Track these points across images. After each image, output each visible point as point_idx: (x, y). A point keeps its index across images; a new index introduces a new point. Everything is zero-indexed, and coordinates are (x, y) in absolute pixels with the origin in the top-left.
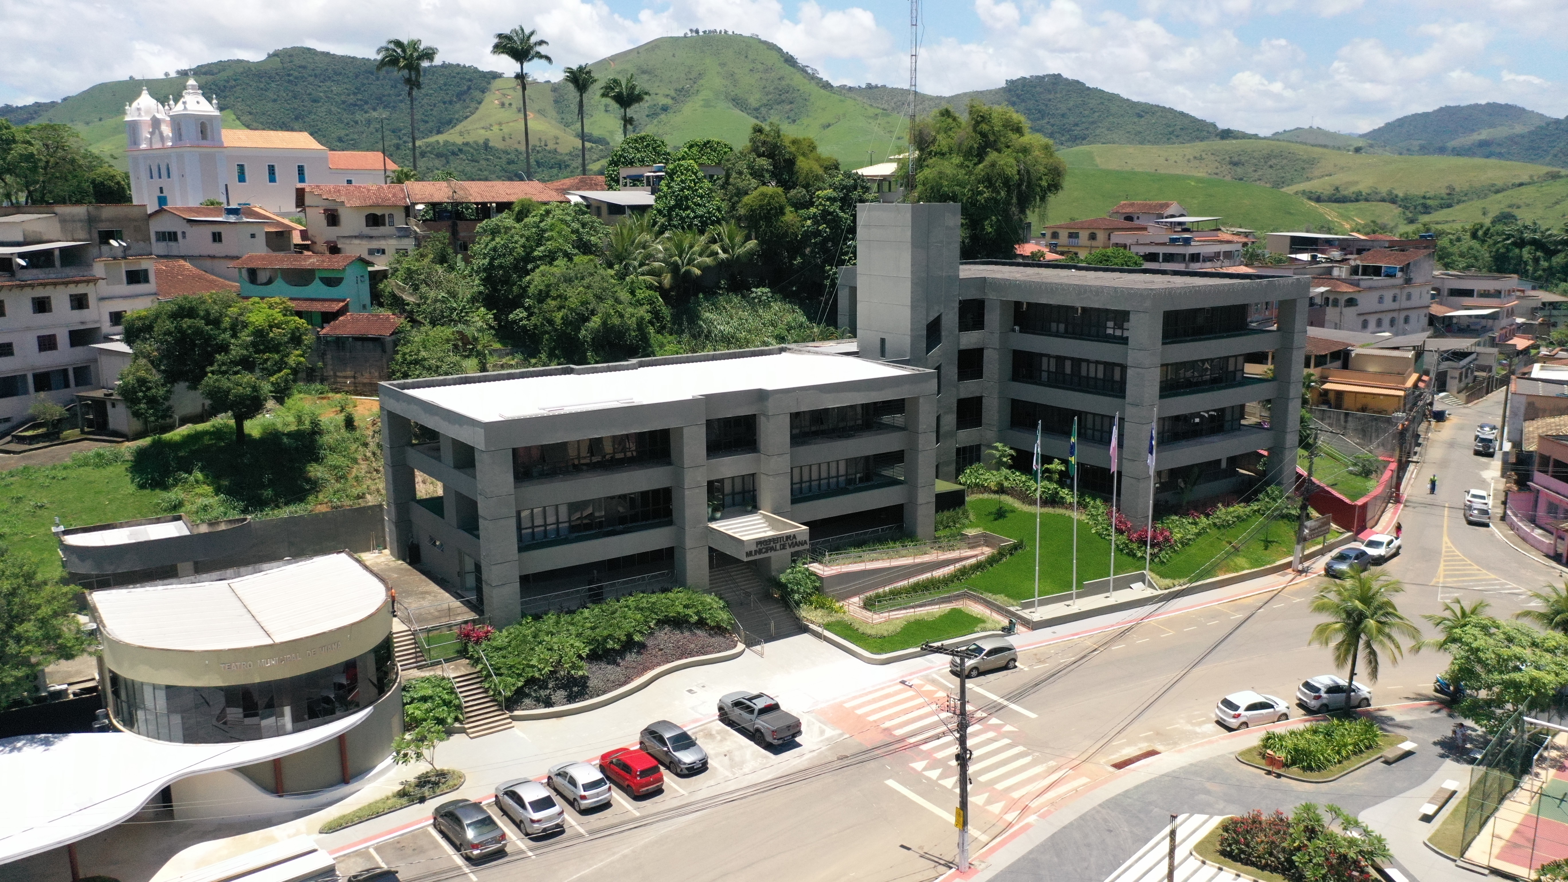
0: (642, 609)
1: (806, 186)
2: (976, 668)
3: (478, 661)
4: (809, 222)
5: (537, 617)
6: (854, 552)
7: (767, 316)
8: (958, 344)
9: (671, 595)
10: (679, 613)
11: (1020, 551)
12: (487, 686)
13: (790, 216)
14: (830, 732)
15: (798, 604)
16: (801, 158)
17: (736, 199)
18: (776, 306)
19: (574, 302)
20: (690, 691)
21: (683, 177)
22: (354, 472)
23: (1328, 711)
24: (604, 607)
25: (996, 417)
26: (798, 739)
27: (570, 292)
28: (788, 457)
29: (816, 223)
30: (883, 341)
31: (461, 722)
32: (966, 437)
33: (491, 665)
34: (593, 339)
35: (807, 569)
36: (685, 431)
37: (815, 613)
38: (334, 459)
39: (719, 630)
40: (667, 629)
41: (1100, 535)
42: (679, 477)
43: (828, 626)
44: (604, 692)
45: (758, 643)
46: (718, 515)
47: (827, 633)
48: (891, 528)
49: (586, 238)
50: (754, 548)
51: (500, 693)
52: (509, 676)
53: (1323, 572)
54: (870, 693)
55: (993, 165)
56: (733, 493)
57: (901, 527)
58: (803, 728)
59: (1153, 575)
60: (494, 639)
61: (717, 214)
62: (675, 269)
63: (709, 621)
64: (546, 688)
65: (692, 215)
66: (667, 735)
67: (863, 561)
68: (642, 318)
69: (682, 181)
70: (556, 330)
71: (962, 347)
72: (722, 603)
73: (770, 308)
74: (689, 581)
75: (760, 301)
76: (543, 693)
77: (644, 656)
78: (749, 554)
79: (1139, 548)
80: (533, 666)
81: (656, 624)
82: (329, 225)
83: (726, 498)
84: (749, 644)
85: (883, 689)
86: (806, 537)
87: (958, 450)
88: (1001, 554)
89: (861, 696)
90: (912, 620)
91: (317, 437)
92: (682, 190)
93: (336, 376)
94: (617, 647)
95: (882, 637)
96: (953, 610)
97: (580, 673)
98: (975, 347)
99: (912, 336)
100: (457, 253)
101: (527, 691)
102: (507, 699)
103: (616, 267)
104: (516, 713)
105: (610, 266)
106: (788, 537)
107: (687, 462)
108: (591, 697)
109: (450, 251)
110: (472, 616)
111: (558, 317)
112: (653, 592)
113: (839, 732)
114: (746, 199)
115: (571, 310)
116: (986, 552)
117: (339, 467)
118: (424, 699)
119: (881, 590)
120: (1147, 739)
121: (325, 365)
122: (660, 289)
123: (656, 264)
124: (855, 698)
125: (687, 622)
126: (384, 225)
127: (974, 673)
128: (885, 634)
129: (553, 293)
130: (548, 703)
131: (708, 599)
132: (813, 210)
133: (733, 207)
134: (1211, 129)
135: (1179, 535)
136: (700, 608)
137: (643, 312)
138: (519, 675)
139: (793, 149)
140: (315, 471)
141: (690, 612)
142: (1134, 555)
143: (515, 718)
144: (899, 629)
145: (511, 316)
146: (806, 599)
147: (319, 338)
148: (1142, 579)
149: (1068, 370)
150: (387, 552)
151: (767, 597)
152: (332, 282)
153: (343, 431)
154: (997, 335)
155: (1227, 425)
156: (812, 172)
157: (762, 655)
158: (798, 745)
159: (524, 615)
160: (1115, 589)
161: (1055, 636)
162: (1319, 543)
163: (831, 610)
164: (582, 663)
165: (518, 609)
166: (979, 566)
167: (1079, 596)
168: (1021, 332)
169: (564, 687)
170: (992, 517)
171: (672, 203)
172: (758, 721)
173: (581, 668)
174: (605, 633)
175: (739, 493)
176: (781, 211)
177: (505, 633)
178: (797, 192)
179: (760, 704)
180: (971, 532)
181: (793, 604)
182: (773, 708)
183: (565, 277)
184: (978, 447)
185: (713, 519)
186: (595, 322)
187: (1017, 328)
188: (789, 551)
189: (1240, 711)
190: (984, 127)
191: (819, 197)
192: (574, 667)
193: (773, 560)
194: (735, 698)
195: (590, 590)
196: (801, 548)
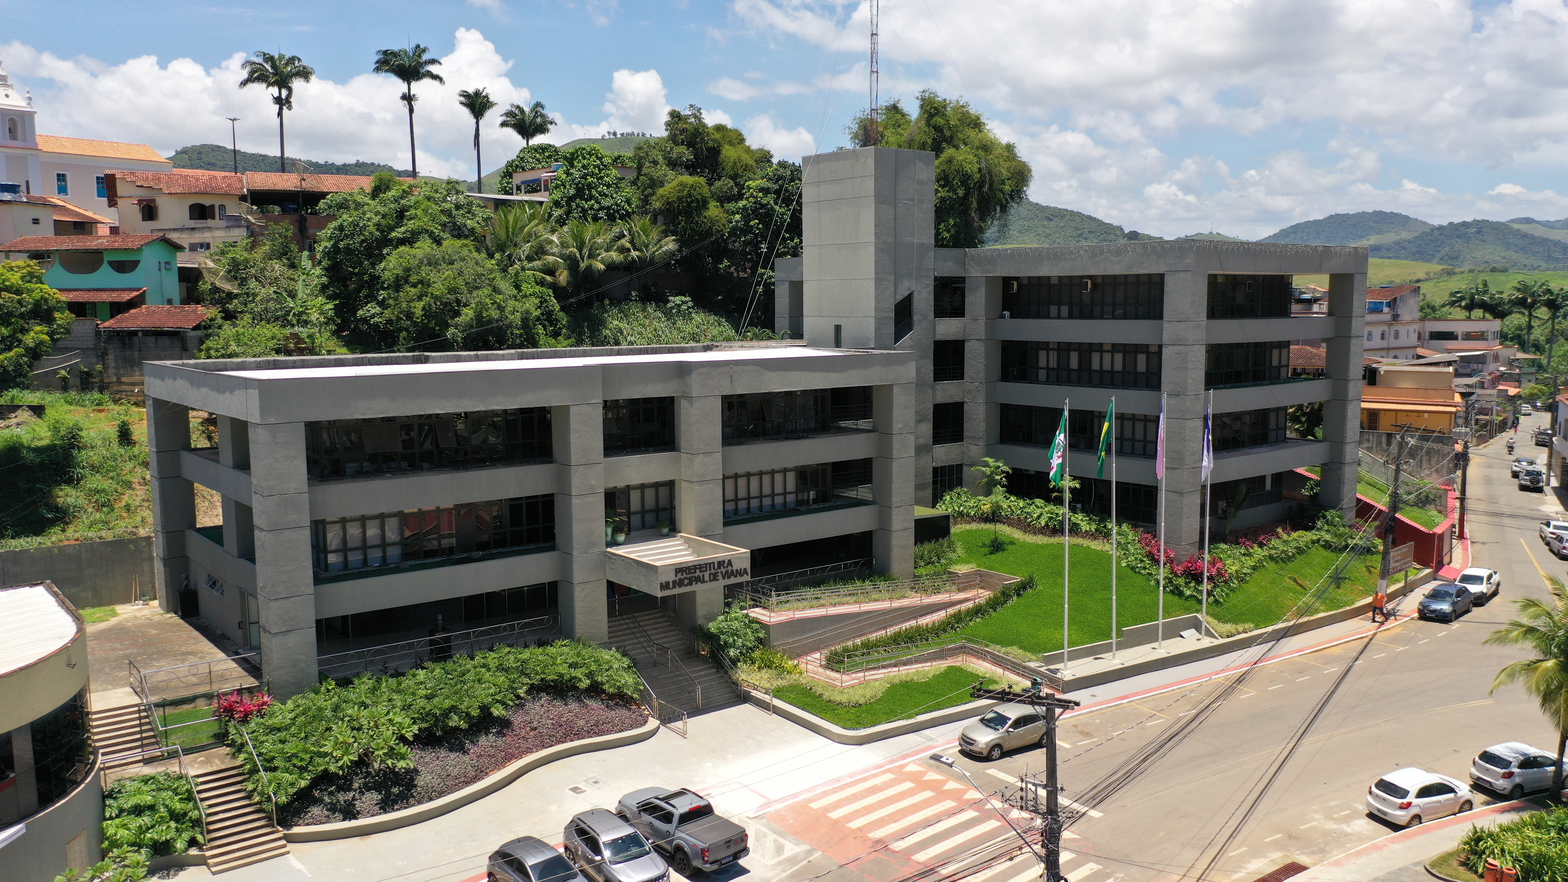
0: (506, 670)
1: (734, 177)
2: (998, 746)
3: (240, 748)
4: (738, 217)
5: (345, 683)
6: (810, 592)
7: (689, 328)
8: (934, 335)
9: (550, 650)
10: (561, 675)
11: (1030, 591)
12: (250, 787)
13: (714, 210)
14: (791, 849)
15: (734, 662)
16: (727, 147)
17: (649, 191)
18: (698, 317)
19: (438, 288)
20: (575, 790)
21: (585, 162)
22: (126, 498)
23: (1524, 795)
24: (449, 665)
25: (982, 427)
26: (742, 862)
27: (433, 277)
28: (718, 457)
29: (747, 219)
30: (838, 328)
31: (200, 846)
32: (945, 454)
33: (260, 755)
34: (464, 339)
35: (747, 616)
36: (573, 411)
37: (759, 676)
38: (95, 481)
39: (621, 699)
40: (545, 698)
41: (1133, 569)
42: (563, 480)
43: (778, 693)
44: (441, 794)
45: (678, 718)
46: (621, 538)
47: (777, 702)
48: (856, 564)
49: (460, 221)
50: (671, 577)
51: (269, 799)
52: (287, 770)
53: (1416, 615)
54: (847, 786)
55: (950, 161)
56: (643, 512)
57: (868, 564)
58: (750, 844)
59: (1210, 619)
60: (272, 715)
61: (626, 206)
62: (572, 263)
63: (606, 687)
64: (350, 789)
65: (596, 206)
66: (530, 861)
67: (823, 606)
68: (528, 312)
69: (584, 167)
70: (415, 324)
71: (939, 337)
72: (626, 662)
73: (691, 319)
74: (579, 631)
75: (679, 311)
76: (342, 797)
77: (507, 739)
78: (665, 586)
79: (1186, 583)
80: (326, 755)
81: (528, 692)
82: (144, 219)
83: (633, 518)
84: (666, 719)
85: (865, 779)
86: (747, 565)
87: (935, 470)
88: (1005, 595)
89: (835, 791)
90: (896, 681)
91: (75, 452)
92: (584, 177)
93: (119, 383)
94: (463, 725)
95: (858, 705)
96: (950, 669)
97: (402, 764)
98: (954, 338)
99: (876, 318)
100: (301, 250)
101: (316, 793)
102: (280, 809)
103: (497, 256)
104: (296, 830)
105: (491, 256)
106: (721, 564)
107: (575, 456)
108: (420, 802)
109: (294, 247)
110: (250, 682)
111: (418, 308)
112: (526, 646)
113: (805, 847)
114: (661, 191)
115: (436, 298)
116: (983, 595)
117: (104, 491)
118: (138, 811)
119: (850, 643)
120: (1277, 845)
121: (106, 368)
122: (554, 287)
123: (550, 258)
124: (825, 794)
125: (575, 688)
126: (213, 218)
127: (996, 753)
128: (862, 701)
129: (413, 279)
130: (349, 813)
131: (606, 655)
132: (741, 204)
133: (646, 201)
134: (1118, 233)
135: (1234, 568)
136: (593, 668)
137: (531, 305)
138: (303, 769)
139: (717, 136)
140: (66, 496)
141: (578, 673)
142: (1181, 594)
143: (291, 839)
144: (880, 695)
145: (360, 312)
146: (746, 654)
147: (98, 333)
148: (1196, 625)
149: (1074, 363)
150: (156, 603)
151: (691, 654)
152: (123, 267)
153: (115, 446)
154: (982, 322)
155: (1272, 435)
156: (740, 161)
157: (683, 734)
158: (744, 871)
159: (323, 677)
160: (1165, 638)
161: (1095, 700)
162: (1398, 581)
163: (781, 670)
164: (403, 749)
165: (314, 670)
166: (978, 611)
167: (1120, 646)
168: (1012, 317)
169: (377, 788)
170: (986, 550)
171: (572, 192)
172: (679, 834)
173: (403, 757)
174: (447, 703)
175: (649, 511)
176: (704, 204)
177: (290, 704)
178: (724, 184)
179: (682, 806)
180: (962, 569)
181: (727, 662)
182: (703, 811)
183: (429, 259)
184: (960, 467)
185: (614, 543)
186: (467, 314)
187: (1007, 313)
188: (722, 582)
189: (1411, 798)
190: (939, 121)
191: (749, 188)
192: (391, 753)
193: (700, 600)
194: (642, 798)
195: (432, 643)
196: (739, 580)
